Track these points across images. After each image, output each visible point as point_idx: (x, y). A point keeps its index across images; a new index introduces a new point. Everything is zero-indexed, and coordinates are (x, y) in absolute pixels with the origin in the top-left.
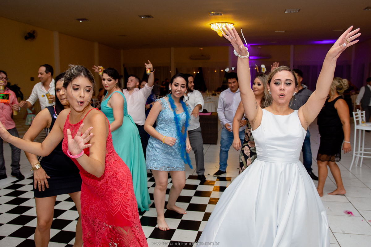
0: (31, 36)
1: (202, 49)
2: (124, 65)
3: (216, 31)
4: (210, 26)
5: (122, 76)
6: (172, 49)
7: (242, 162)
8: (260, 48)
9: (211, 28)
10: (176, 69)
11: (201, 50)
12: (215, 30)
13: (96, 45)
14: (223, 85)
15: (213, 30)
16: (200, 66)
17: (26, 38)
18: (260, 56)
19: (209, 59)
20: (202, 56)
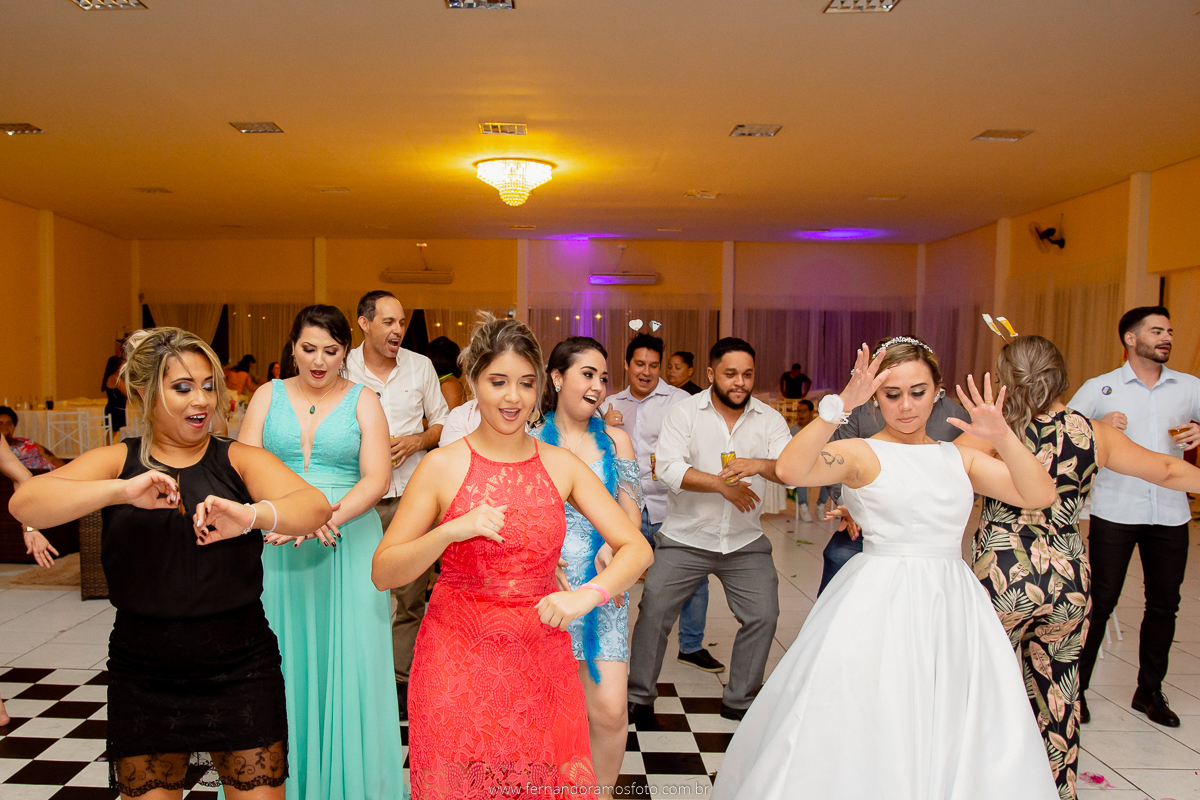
1: (425, 245)
2: (141, 297)
3: (494, 186)
4: (473, 168)
6: (321, 243)
8: (623, 249)
9: (478, 176)
11: (421, 248)
12: (491, 184)
13: (47, 220)
15: (488, 185)
16: (419, 306)
18: (625, 273)
19: (449, 281)
20: (426, 270)
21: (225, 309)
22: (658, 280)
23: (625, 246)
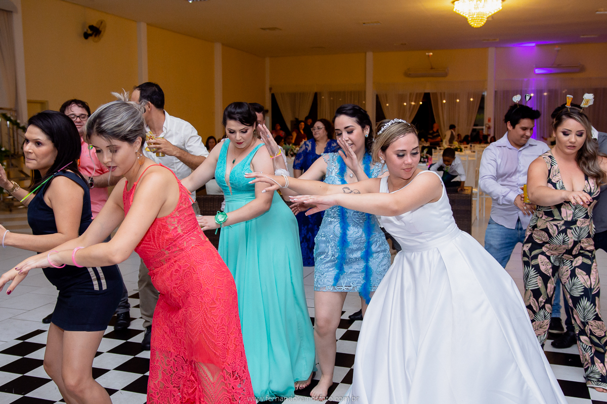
0: (94, 32)
1: (431, 54)
2: (271, 89)
3: (464, 15)
4: (451, 5)
5: (267, 111)
6: (370, 55)
7: (539, 288)
8: (558, 51)
9: (454, 10)
10: (377, 97)
11: (429, 56)
12: (462, 14)
13: (218, 48)
14: (474, 130)
15: (458, 15)
16: (427, 91)
17: (86, 36)
18: (559, 66)
19: (445, 75)
20: (432, 68)
21: (316, 94)
22: (582, 69)
23: (559, 49)
